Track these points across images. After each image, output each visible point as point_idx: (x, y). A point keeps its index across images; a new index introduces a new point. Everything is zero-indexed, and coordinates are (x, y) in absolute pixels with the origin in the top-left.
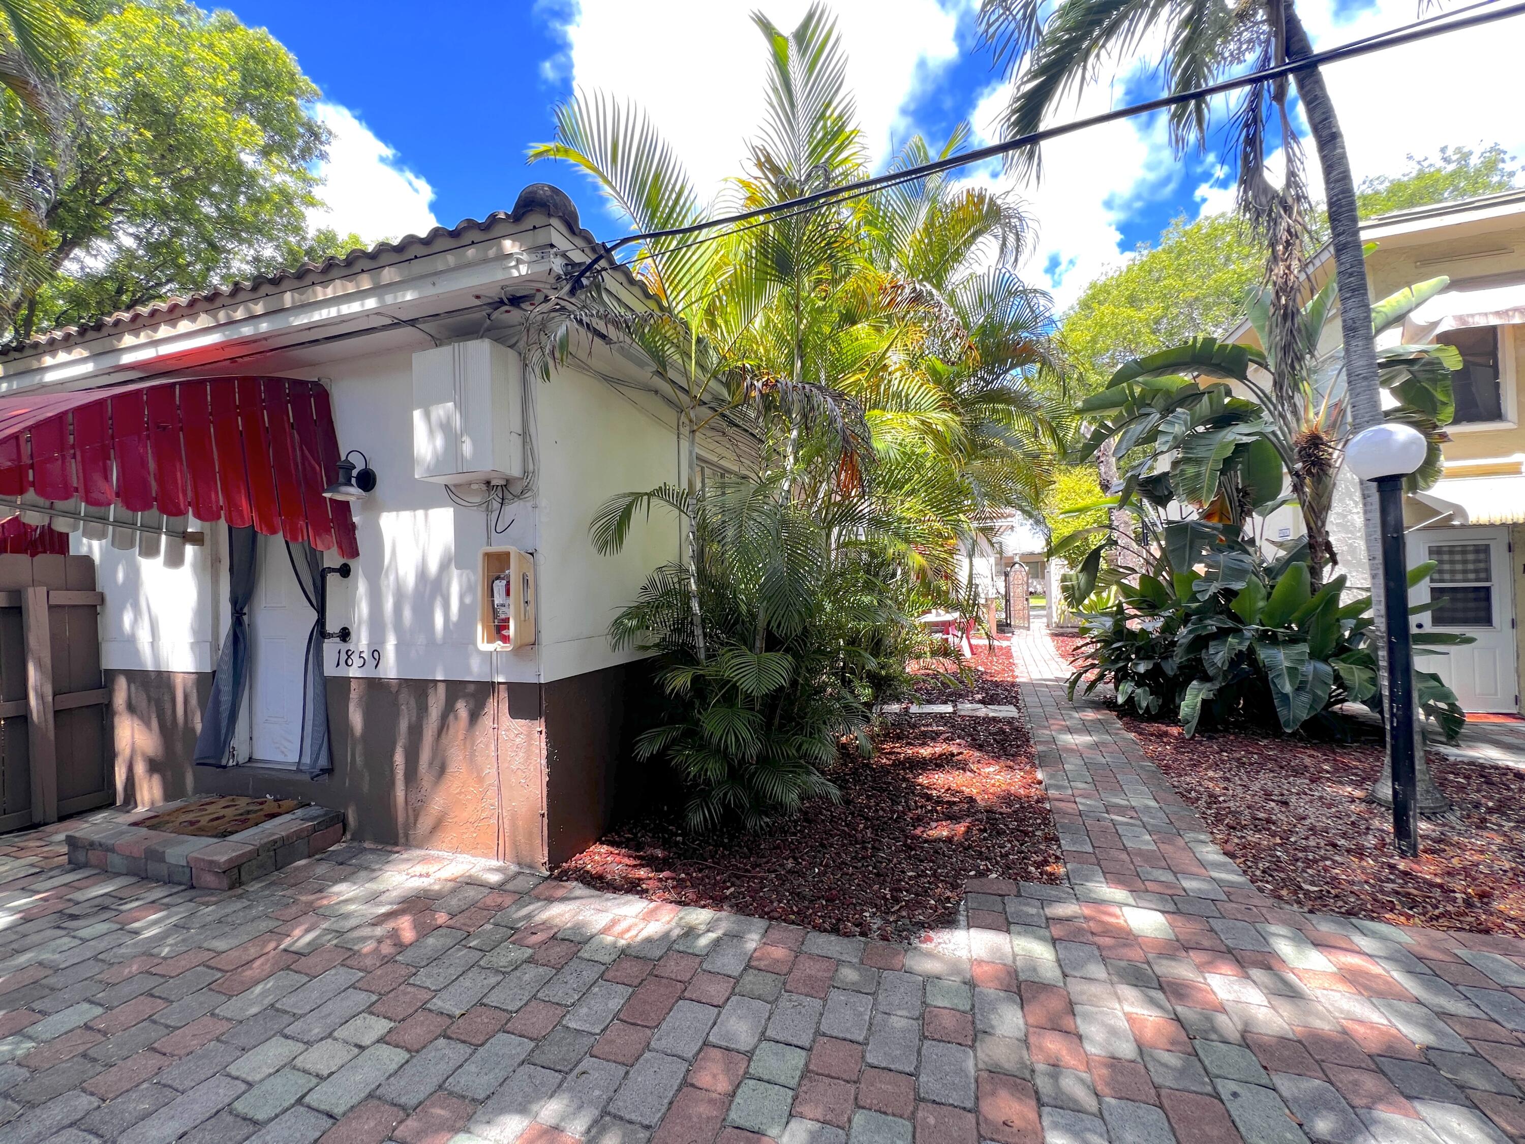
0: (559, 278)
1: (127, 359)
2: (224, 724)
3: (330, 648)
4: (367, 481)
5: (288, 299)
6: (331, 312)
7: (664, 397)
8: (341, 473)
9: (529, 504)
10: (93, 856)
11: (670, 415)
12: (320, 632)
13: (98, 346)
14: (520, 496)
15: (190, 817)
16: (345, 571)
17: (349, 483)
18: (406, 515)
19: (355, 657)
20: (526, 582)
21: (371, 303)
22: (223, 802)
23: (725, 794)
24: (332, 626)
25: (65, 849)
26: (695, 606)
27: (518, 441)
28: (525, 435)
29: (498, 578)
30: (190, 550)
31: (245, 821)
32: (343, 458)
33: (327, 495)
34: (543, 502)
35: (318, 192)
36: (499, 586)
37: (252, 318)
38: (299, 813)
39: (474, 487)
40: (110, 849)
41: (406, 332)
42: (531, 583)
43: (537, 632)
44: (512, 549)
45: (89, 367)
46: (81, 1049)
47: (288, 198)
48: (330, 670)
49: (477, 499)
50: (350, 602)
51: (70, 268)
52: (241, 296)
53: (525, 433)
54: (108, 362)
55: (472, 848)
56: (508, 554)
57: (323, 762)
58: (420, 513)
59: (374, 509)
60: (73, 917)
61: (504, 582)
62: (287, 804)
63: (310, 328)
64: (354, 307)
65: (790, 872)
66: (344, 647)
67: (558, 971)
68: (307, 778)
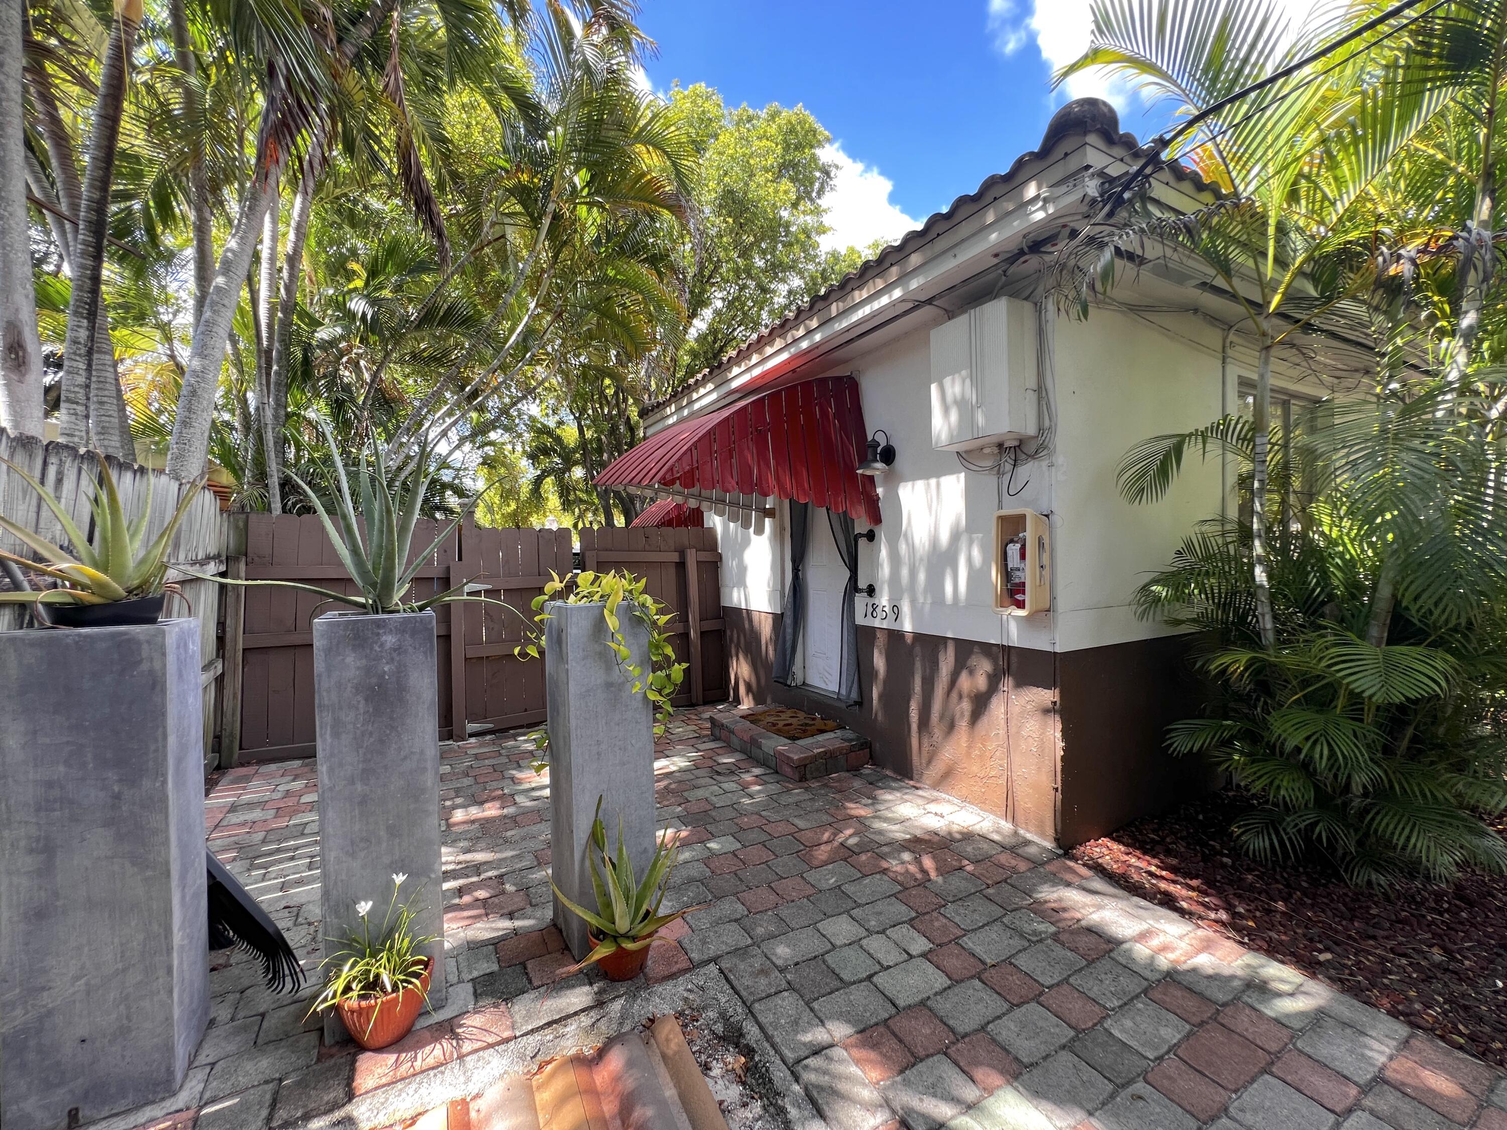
0: (1094, 201)
1: (735, 384)
2: (789, 652)
3: (860, 601)
4: (889, 455)
5: (834, 309)
6: (867, 310)
7: (1205, 315)
8: (870, 451)
9: (1045, 464)
10: (724, 733)
11: (1213, 336)
12: (852, 588)
13: (718, 380)
14: (1033, 456)
15: (771, 719)
16: (871, 536)
17: (876, 461)
18: (920, 484)
19: (879, 610)
20: (1041, 544)
21: (897, 293)
22: (789, 713)
23: (1314, 825)
24: (862, 584)
25: (709, 725)
26: (1260, 575)
27: (1032, 397)
28: (1041, 391)
29: (1012, 541)
30: (768, 522)
31: (805, 731)
32: (870, 438)
33: (859, 472)
34: (1060, 459)
35: (827, 220)
36: (1013, 550)
37: (809, 332)
38: (839, 733)
39: (986, 451)
40: (732, 732)
41: (926, 312)
42: (1047, 546)
43: (1053, 598)
44: (1029, 512)
45: (714, 396)
46: (734, 868)
47: (807, 232)
48: (860, 620)
49: (989, 463)
50: (875, 563)
51: (693, 333)
52: (802, 317)
53: (1040, 387)
54: (724, 390)
55: (981, 802)
56: (1024, 517)
57: (854, 695)
58: (933, 481)
59: (893, 480)
60: (719, 773)
61: (1018, 546)
62: (831, 723)
63: (848, 330)
64: (885, 300)
65: (1438, 966)
66: (870, 601)
67: (1090, 963)
68: (844, 706)
